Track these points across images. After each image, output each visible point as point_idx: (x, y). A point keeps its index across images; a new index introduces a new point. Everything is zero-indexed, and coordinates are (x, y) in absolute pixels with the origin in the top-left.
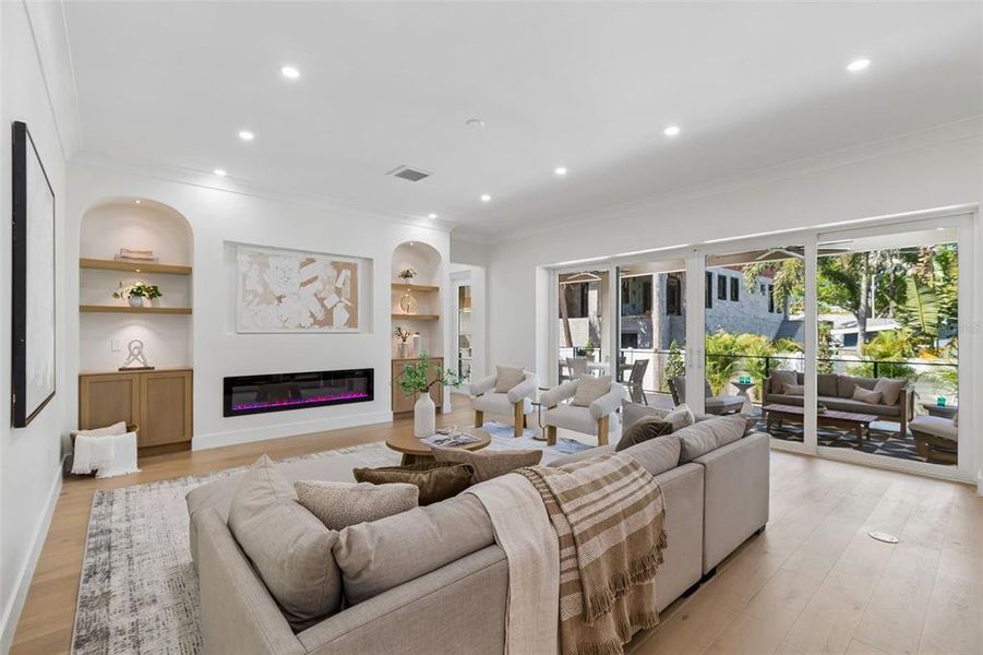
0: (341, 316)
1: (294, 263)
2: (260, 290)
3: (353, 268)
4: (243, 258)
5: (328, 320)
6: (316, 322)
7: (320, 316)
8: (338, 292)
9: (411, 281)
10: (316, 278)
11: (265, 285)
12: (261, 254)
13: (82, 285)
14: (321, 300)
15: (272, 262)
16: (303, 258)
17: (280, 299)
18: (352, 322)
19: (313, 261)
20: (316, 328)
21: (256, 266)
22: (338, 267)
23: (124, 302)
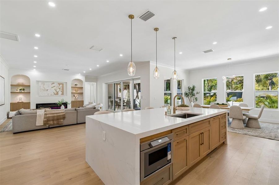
0: (60, 93)
1: (50, 84)
2: (43, 89)
3: (63, 84)
4: (40, 83)
5: (57, 93)
6: (55, 94)
7: (56, 93)
8: (59, 89)
9: (77, 86)
10: (55, 86)
11: (44, 88)
12: (43, 82)
13: (11, 89)
14: (56, 90)
15: (45, 84)
16: (52, 83)
17: (47, 90)
18: (63, 94)
19: (54, 83)
20: (55, 95)
21: (42, 85)
22: (59, 84)
23: (18, 91)
